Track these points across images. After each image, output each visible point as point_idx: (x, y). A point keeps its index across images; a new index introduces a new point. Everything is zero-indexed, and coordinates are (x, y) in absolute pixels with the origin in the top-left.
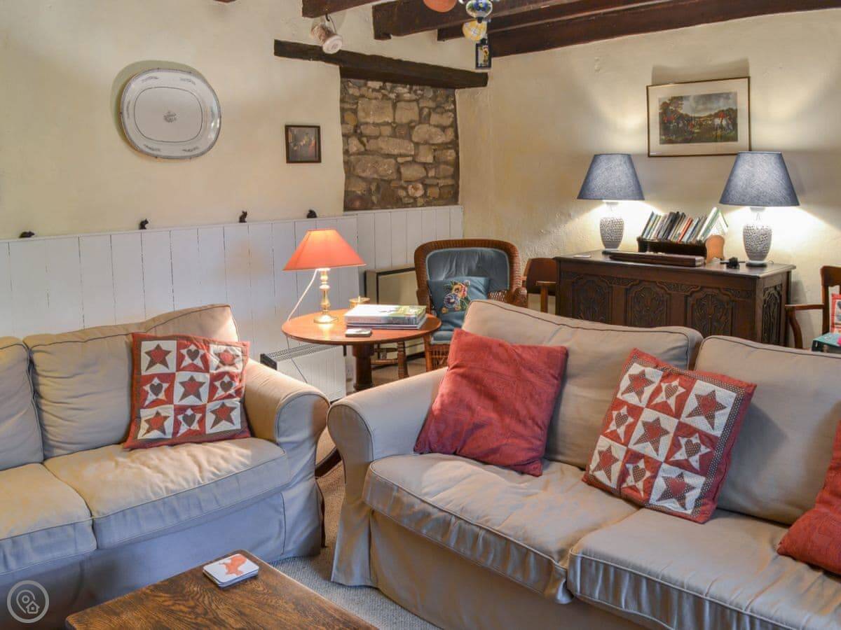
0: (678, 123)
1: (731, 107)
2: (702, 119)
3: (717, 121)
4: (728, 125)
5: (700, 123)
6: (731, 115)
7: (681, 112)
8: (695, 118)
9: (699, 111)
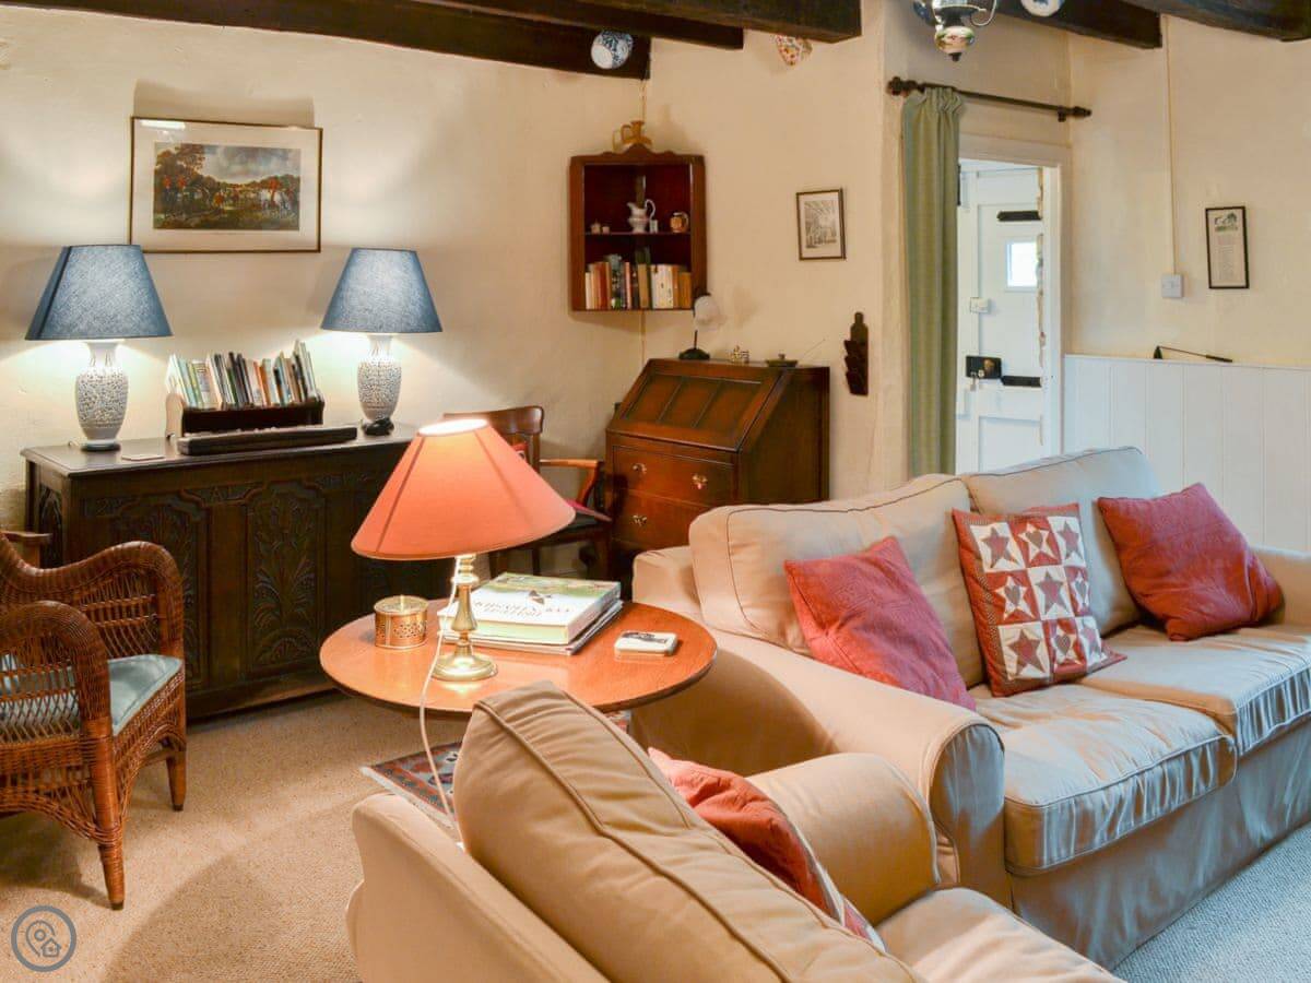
0: (193, 193)
1: (290, 173)
2: (238, 189)
3: (266, 195)
4: (283, 202)
5: (235, 194)
6: (289, 187)
7: (199, 172)
8: (226, 185)
9: (233, 175)
